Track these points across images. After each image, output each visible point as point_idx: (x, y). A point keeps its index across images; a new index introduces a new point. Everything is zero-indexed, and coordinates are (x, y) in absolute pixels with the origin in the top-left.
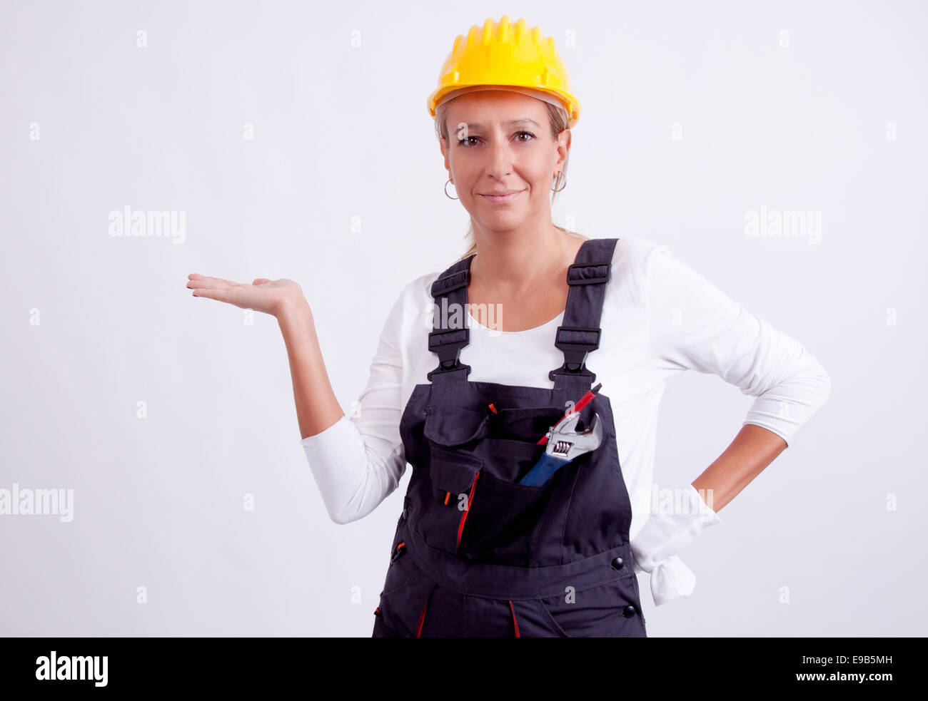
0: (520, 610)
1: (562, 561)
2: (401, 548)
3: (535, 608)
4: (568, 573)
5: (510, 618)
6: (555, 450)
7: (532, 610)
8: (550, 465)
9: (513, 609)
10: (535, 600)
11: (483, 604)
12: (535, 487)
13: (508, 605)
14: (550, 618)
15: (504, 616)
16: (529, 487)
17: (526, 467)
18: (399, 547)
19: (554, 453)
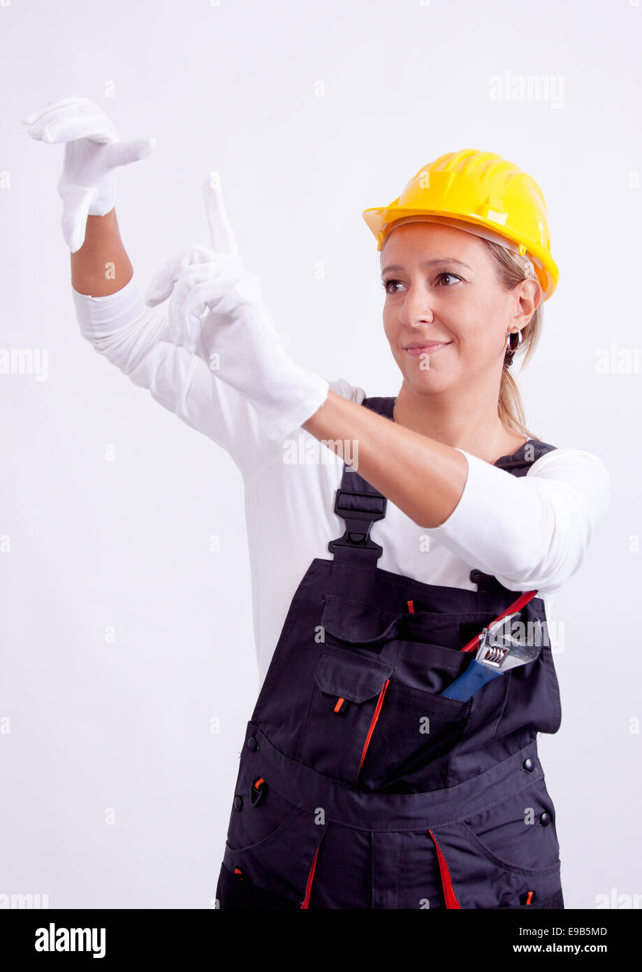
0: (442, 838)
1: (479, 771)
2: (261, 785)
3: (458, 832)
4: (487, 783)
5: (434, 851)
6: (487, 657)
7: (456, 836)
8: (480, 676)
9: (435, 840)
10: (457, 823)
11: (398, 838)
12: (457, 702)
13: (428, 835)
14: (477, 840)
15: (427, 849)
16: (451, 700)
17: (448, 679)
18: (257, 785)
19: (485, 661)
